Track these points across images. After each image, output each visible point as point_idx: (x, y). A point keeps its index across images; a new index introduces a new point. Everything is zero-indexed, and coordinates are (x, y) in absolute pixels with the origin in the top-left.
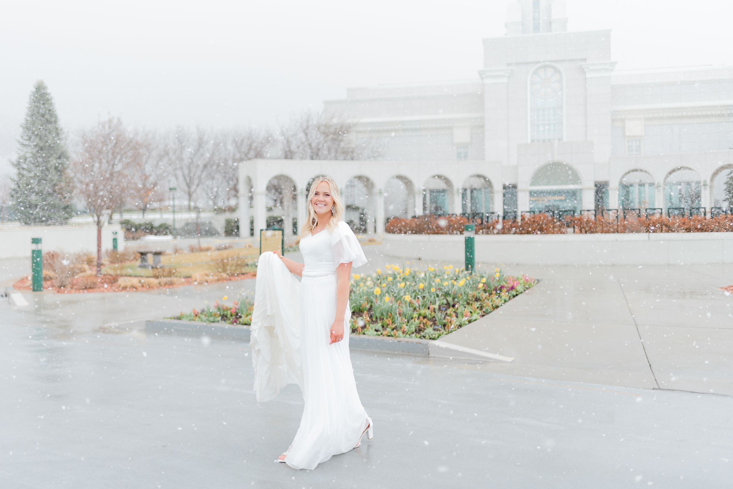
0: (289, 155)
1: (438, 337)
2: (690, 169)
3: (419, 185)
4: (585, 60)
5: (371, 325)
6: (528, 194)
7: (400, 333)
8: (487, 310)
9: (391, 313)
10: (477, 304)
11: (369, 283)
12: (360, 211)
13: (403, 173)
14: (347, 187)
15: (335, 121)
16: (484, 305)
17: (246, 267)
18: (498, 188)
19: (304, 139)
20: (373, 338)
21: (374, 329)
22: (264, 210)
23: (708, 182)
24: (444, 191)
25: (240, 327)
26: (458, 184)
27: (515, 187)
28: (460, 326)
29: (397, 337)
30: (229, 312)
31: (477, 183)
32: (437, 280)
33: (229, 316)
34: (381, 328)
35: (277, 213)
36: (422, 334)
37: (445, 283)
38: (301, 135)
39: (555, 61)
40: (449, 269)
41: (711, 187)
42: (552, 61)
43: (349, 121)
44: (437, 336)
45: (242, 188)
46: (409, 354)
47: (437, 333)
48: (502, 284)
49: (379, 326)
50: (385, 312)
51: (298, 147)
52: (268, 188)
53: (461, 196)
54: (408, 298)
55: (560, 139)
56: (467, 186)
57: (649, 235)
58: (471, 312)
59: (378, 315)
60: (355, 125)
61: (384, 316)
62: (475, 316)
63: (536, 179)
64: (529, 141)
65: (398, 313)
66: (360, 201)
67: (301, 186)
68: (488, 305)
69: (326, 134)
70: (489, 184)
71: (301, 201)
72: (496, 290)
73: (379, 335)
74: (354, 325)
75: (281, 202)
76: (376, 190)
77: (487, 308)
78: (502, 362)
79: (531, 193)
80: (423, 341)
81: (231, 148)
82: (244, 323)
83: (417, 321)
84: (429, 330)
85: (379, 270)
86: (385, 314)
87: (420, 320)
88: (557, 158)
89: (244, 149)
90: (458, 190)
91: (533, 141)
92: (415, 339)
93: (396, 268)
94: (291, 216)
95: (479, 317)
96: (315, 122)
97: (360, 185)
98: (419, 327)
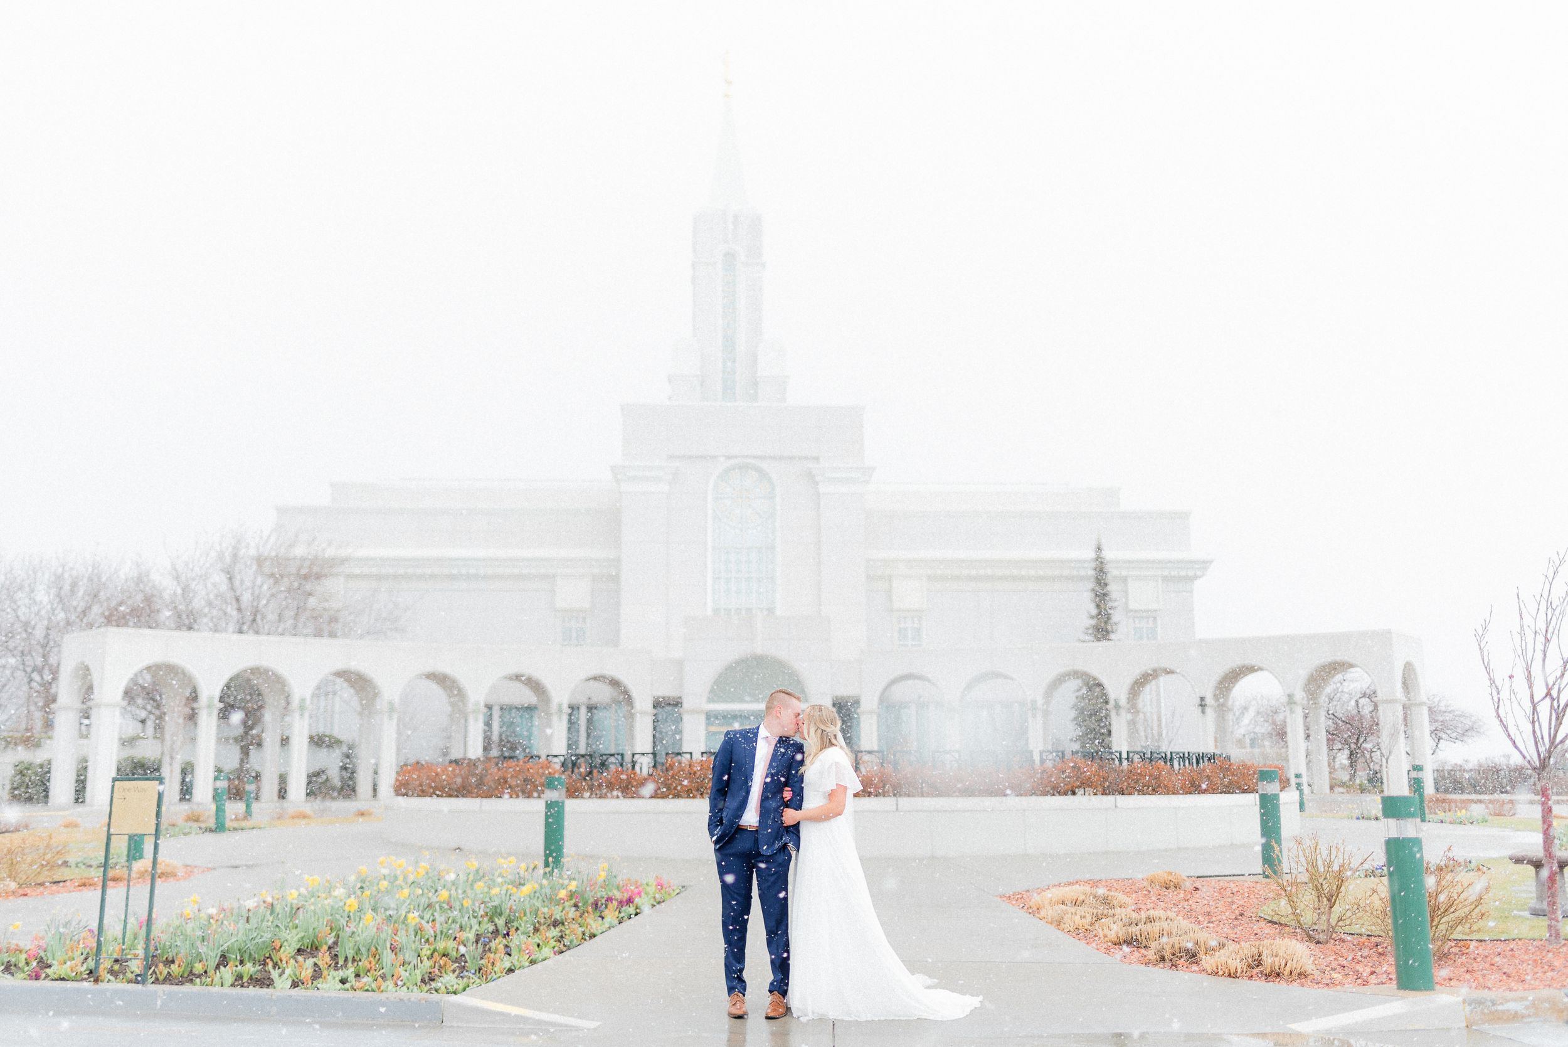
0: (187, 622)
1: (464, 990)
2: (1006, 677)
3: (477, 694)
4: (817, 459)
5: (332, 972)
6: (703, 718)
7: (390, 984)
8: (571, 942)
9: (377, 949)
10: (555, 932)
11: (339, 892)
12: (345, 749)
13: (442, 668)
14: (316, 696)
15: (299, 551)
16: (567, 932)
17: (64, 870)
18: (643, 704)
19: (224, 587)
20: (334, 994)
21: (337, 979)
22: (115, 745)
23: (1040, 701)
24: (530, 709)
25: (48, 984)
26: (561, 695)
27: (677, 703)
28: (511, 971)
29: (382, 991)
30: (23, 957)
31: (602, 693)
32: (480, 886)
33: (22, 964)
34: (352, 978)
35: (147, 750)
36: (433, 984)
37: (495, 891)
38: (219, 579)
39: (762, 458)
40: (508, 865)
41: (1046, 713)
42: (754, 457)
43: (330, 552)
44: (461, 987)
45: (66, 692)
46: (404, 1023)
47: (462, 983)
48: (610, 894)
49: (350, 972)
50: (363, 946)
51: (210, 604)
52: (129, 694)
53: (565, 718)
54: (413, 918)
55: (771, 611)
56: (582, 699)
57: (897, 801)
58: (538, 945)
59: (350, 953)
60: (344, 561)
61: (362, 954)
62: (546, 951)
63: (721, 687)
64: (709, 612)
65: (388, 946)
66: (344, 727)
67: (211, 690)
68: (574, 931)
69: (276, 579)
70: (625, 697)
71: (208, 723)
72: (596, 905)
73: (348, 990)
74: (298, 973)
75: (159, 728)
76: (381, 704)
77: (572, 937)
78: (577, 1029)
79: (710, 717)
80: (435, 996)
81: (43, 597)
82: (56, 977)
83: (427, 964)
84: (449, 979)
85: (363, 868)
86: (363, 950)
87: (434, 959)
88: (760, 648)
89: (79, 601)
90: (560, 706)
91: (716, 611)
92: (418, 995)
93: (402, 863)
94: (179, 760)
95: (552, 955)
96: (252, 552)
97: (346, 692)
98: (430, 973)
